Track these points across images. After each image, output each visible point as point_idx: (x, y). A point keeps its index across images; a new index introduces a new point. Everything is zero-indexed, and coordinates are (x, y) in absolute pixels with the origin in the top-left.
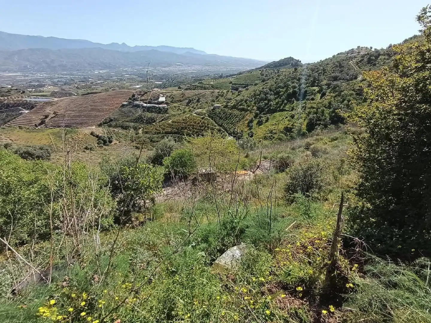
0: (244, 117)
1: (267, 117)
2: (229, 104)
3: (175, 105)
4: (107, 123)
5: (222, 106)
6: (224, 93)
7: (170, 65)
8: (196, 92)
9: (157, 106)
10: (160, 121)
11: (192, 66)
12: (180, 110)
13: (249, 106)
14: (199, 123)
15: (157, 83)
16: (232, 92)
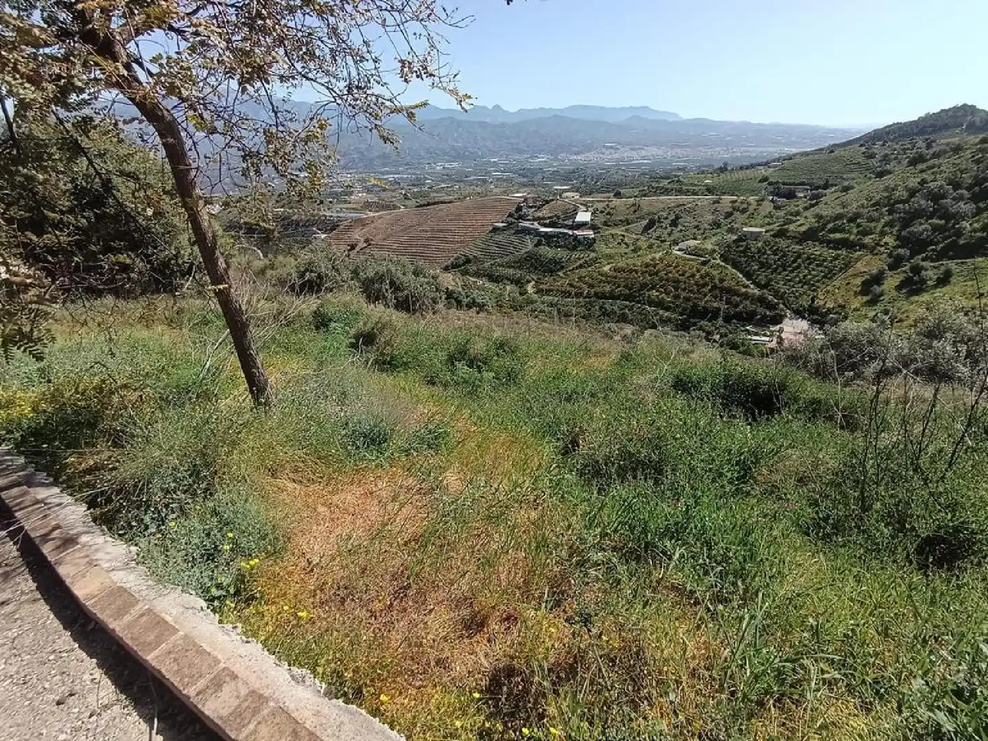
0: (847, 266)
1: (943, 268)
2: (792, 227)
3: (613, 231)
4: (460, 266)
5: (766, 232)
6: (749, 204)
7: (589, 148)
8: (671, 199)
9: (570, 232)
10: (573, 269)
11: (640, 149)
12: (626, 244)
13: (865, 233)
14: (693, 276)
15: (559, 187)
16: (772, 201)
